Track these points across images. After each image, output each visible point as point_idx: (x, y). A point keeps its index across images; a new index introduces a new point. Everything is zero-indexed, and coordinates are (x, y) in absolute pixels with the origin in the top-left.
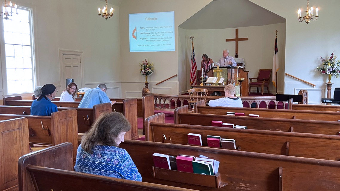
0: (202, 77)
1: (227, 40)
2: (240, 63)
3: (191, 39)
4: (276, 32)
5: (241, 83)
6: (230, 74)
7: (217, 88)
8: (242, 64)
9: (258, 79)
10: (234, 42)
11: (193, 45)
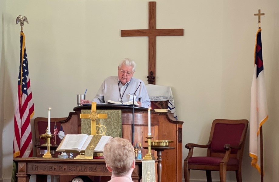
0: (49, 133)
1: (125, 33)
2: (162, 99)
3: (20, 22)
4: (259, 14)
5: (160, 154)
6: (130, 129)
7: (89, 166)
8: (167, 102)
9: (209, 147)
10: (144, 41)
11: (26, 41)
